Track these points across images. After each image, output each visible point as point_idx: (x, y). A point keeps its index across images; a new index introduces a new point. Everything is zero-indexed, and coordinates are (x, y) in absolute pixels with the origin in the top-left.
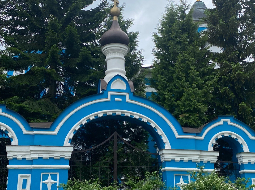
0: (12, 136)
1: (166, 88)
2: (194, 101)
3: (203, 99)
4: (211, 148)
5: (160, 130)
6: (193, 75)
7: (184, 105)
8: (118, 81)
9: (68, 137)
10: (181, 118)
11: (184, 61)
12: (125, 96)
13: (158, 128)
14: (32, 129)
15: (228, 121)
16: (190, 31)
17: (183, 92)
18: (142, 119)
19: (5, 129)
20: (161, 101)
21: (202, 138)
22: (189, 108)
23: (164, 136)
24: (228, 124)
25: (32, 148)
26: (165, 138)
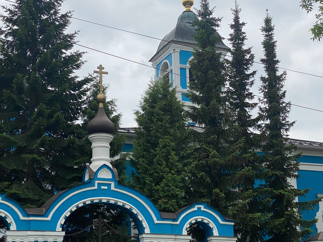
0: (11, 221)
1: (147, 171)
2: (173, 187)
3: (181, 185)
4: (185, 232)
5: (141, 216)
6: (173, 161)
7: (163, 191)
8: (104, 169)
9: (60, 223)
10: (159, 203)
11: (164, 147)
12: (110, 184)
13: (139, 214)
14: (29, 215)
15: (201, 207)
16: (172, 112)
17: (163, 178)
18: (125, 206)
19: (5, 215)
20: (141, 184)
21: (178, 223)
22: (167, 193)
23: (144, 222)
24: (201, 210)
25: (29, 233)
26: (145, 223)
